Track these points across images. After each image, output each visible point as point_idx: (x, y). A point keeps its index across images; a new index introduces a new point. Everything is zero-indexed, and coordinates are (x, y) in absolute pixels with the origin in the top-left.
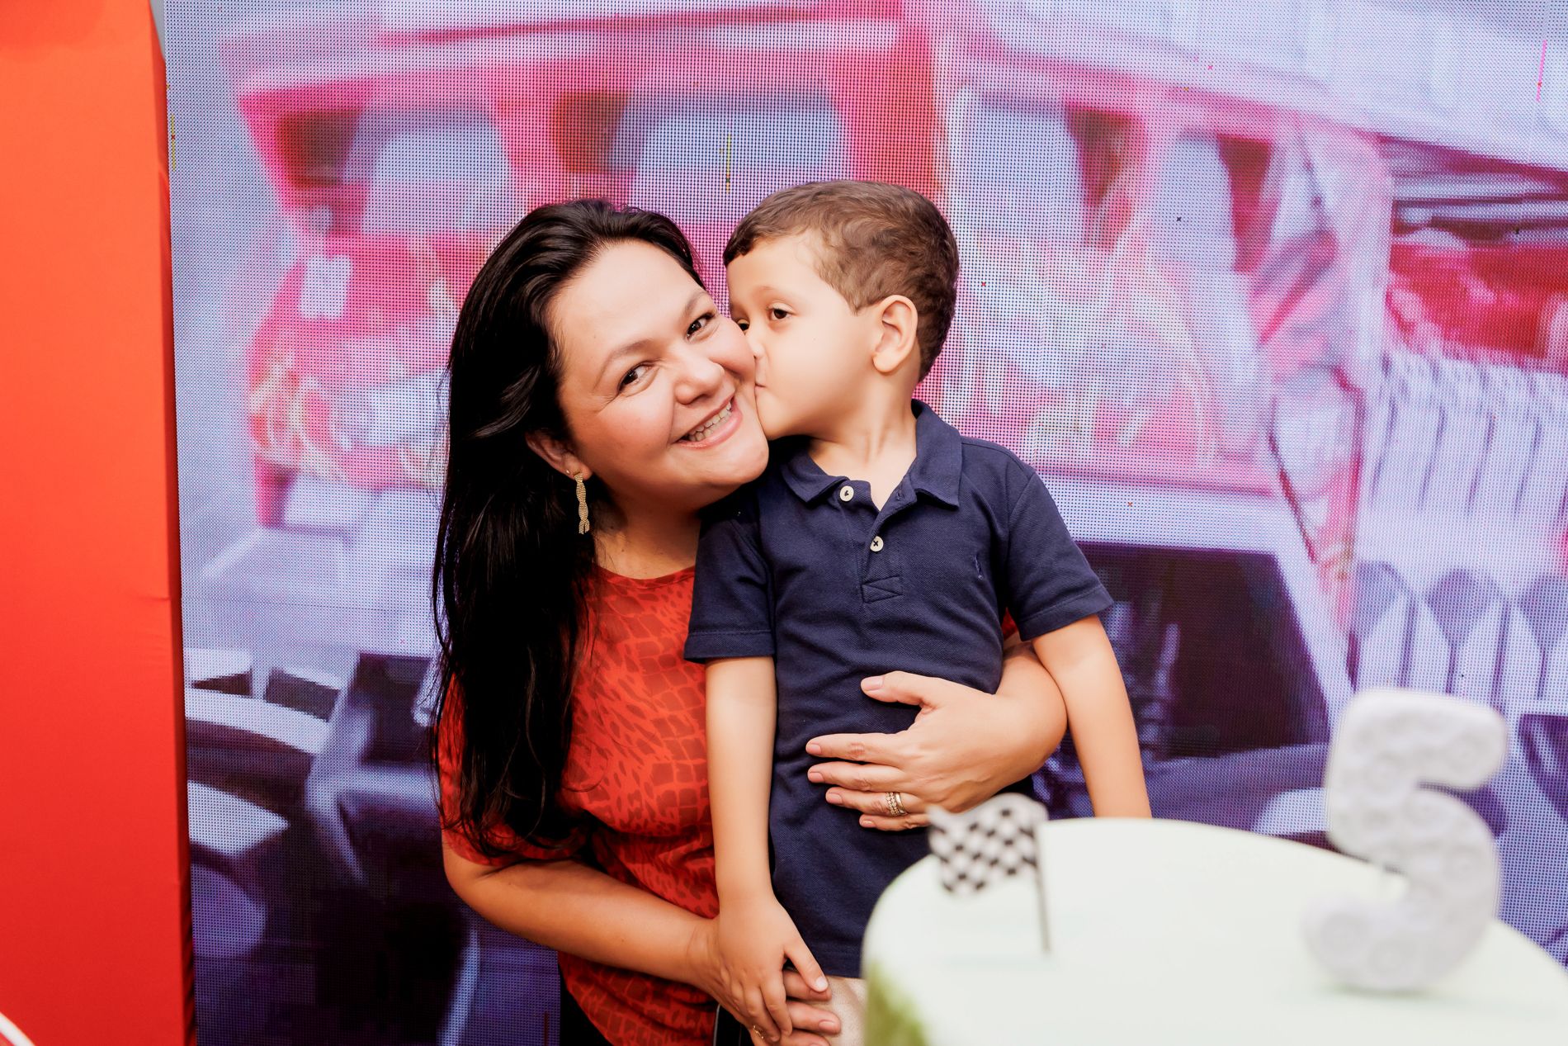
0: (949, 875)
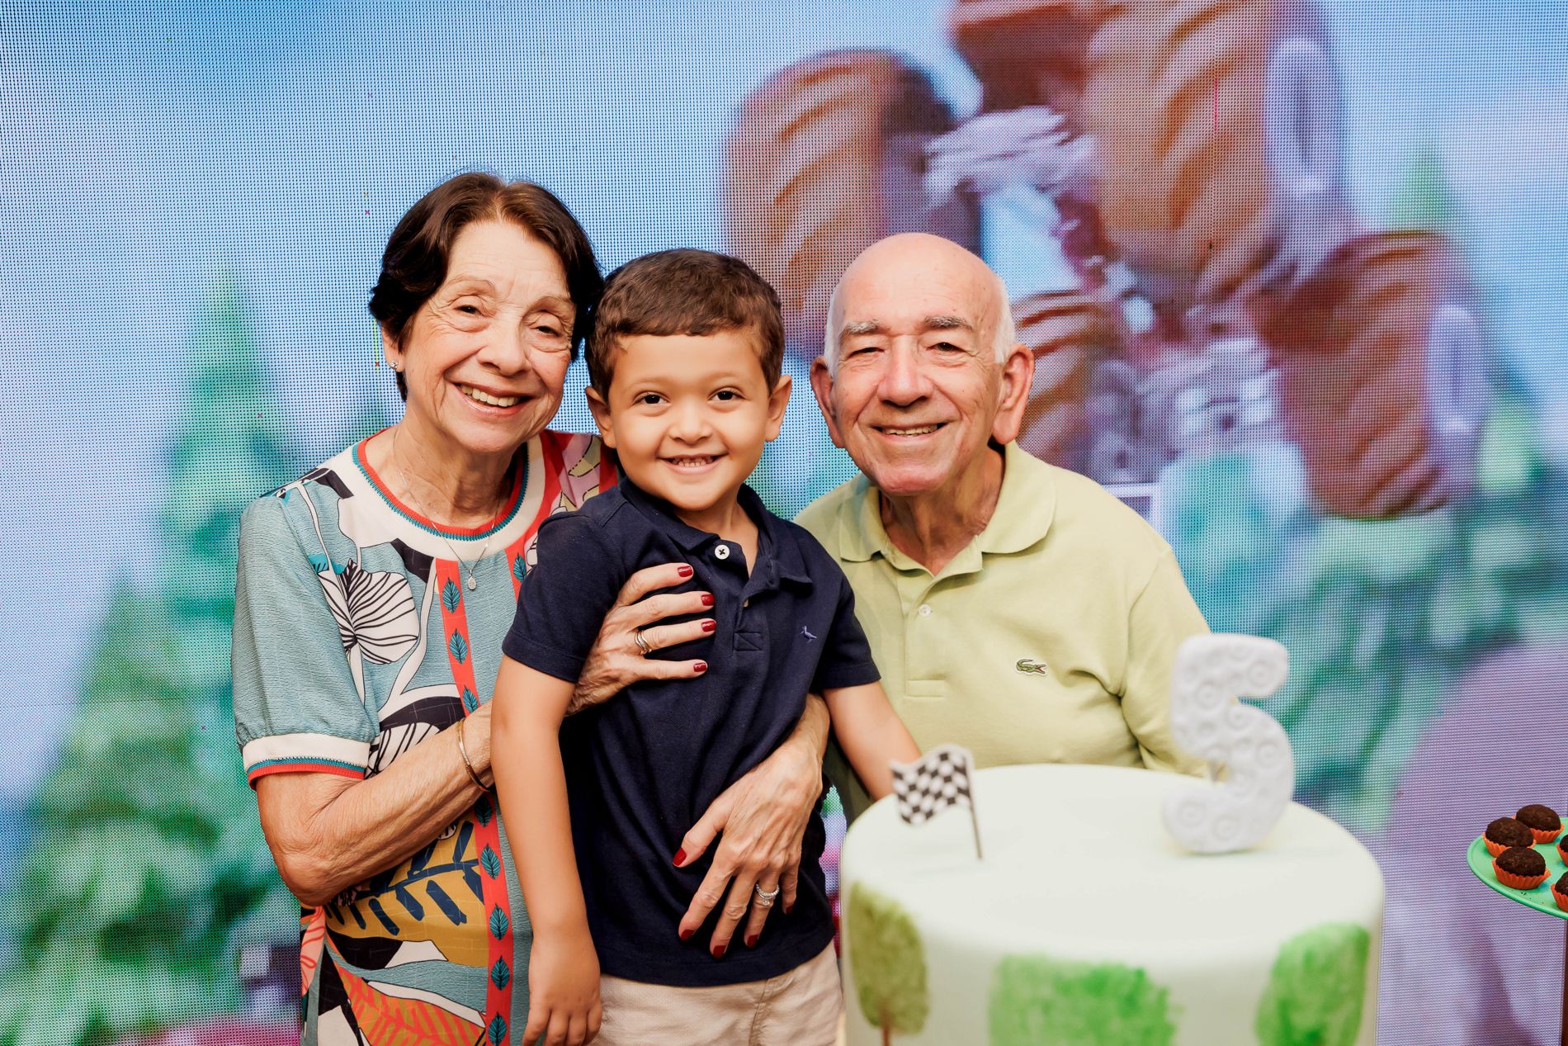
0: (906, 809)
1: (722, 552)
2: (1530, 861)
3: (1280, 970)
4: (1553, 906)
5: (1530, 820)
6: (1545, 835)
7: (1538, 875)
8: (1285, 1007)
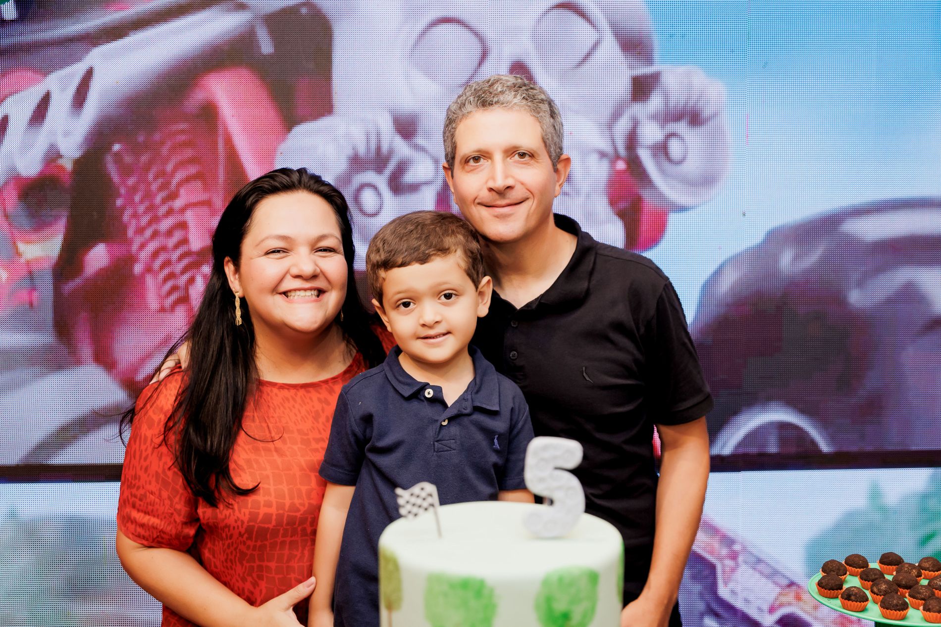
1: (429, 393)
2: (833, 581)
3: (546, 582)
4: (840, 607)
5: (850, 562)
6: (858, 571)
7: (837, 590)
8: (549, 600)
